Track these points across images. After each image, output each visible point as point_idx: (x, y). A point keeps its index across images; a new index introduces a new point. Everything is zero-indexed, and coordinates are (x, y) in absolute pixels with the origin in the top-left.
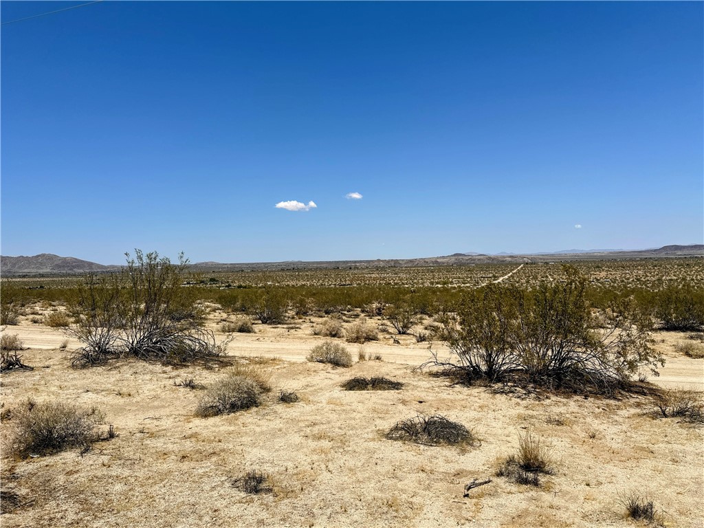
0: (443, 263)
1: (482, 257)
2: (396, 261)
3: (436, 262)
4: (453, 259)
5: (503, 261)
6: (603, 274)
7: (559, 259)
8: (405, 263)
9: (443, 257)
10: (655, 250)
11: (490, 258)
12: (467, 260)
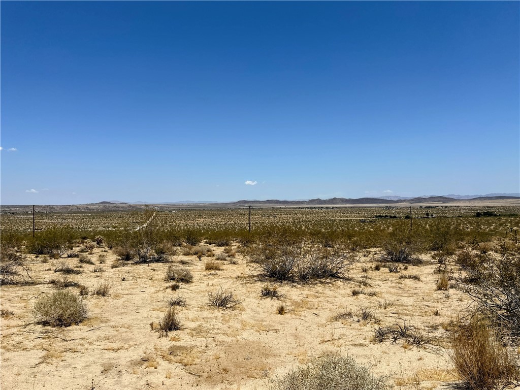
0: (93, 210)
1: (124, 205)
2: (51, 207)
3: (88, 208)
4: (102, 206)
5: (140, 209)
6: (202, 220)
7: (178, 208)
8: (60, 209)
9: (92, 204)
10: (234, 203)
11: (130, 206)
12: (113, 207)
